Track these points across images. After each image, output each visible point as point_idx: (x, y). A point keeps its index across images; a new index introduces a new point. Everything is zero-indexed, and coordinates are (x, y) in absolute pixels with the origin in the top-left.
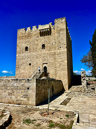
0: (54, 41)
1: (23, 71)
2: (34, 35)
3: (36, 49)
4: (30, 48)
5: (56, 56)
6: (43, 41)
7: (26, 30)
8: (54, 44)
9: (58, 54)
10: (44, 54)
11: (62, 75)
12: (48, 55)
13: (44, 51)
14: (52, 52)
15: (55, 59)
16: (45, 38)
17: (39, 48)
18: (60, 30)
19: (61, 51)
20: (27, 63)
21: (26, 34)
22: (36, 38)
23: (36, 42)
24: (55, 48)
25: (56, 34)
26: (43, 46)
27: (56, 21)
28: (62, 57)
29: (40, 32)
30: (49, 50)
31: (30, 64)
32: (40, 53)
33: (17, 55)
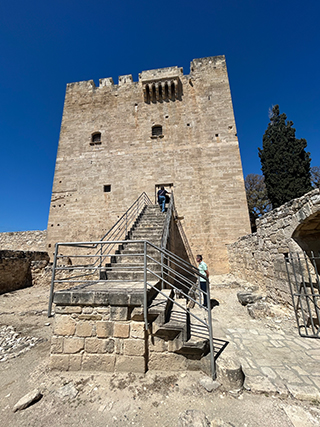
0: (192, 116)
1: (77, 212)
2: (125, 98)
3: (132, 138)
4: (108, 137)
5: (204, 159)
6: (155, 116)
7: (96, 85)
8: (193, 123)
9: (208, 155)
10: (161, 154)
11: (231, 224)
12: (176, 157)
13: (158, 145)
14: (189, 147)
15: (200, 169)
16: (161, 109)
17: (139, 135)
18: (211, 88)
19: (219, 145)
20: (97, 183)
21: (98, 97)
22: (129, 107)
23: (132, 120)
24: (198, 137)
25: (197, 98)
26: (157, 131)
27: (196, 64)
28: (224, 164)
29: (147, 87)
30: (178, 143)
31: (107, 188)
32: (145, 151)
33: (58, 160)
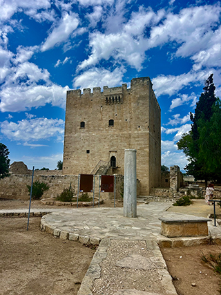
0: (128, 115)
1: (75, 162)
2: (96, 102)
3: (99, 126)
4: (88, 125)
5: (132, 140)
6: (111, 114)
8: (128, 120)
9: (134, 137)
10: (112, 136)
11: (141, 171)
12: (119, 138)
13: (112, 131)
14: (126, 132)
15: (129, 144)
16: (113, 110)
17: (103, 125)
18: (139, 98)
19: (140, 132)
20: (83, 149)
21: (83, 100)
22: (98, 108)
23: (99, 116)
24: (130, 127)
25: (132, 104)
26: (111, 123)
28: (141, 142)
29: (107, 98)
30: (121, 130)
31: (88, 152)
32: (105, 134)
